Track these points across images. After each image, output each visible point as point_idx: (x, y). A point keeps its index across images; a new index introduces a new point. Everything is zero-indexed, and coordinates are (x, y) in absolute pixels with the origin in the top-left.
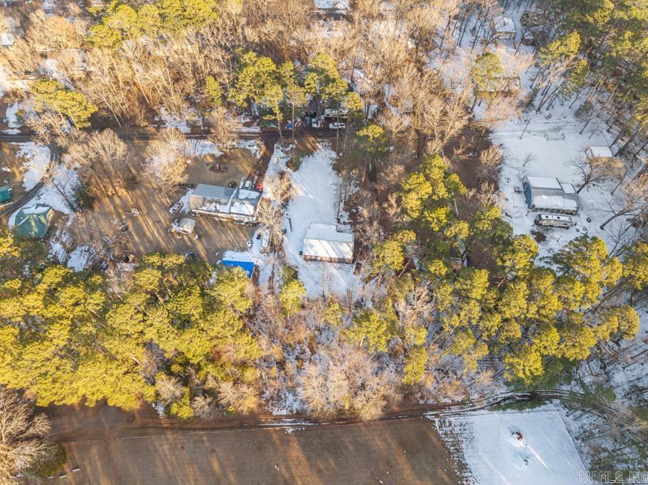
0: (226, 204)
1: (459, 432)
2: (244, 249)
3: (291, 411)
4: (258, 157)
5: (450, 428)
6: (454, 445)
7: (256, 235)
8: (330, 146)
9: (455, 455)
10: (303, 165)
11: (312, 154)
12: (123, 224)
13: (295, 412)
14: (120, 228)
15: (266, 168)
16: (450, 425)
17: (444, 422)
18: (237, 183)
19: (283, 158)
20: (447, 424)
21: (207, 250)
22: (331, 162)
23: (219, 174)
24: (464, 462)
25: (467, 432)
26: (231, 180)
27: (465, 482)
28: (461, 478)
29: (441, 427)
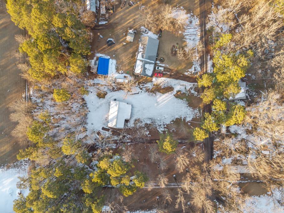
0: (143, 57)
1: (22, 168)
2: (117, 69)
3: (31, 96)
4: (186, 74)
5: (24, 165)
6: (17, 165)
7: (126, 75)
8: (196, 117)
9: (13, 165)
10: (180, 101)
11: (189, 106)
12: (133, 3)
13: (31, 98)
14: (131, 2)
15: (177, 79)
16: (25, 165)
17: (27, 162)
18: (164, 62)
19: (185, 89)
20: (25, 163)
21: (116, 51)
22: (183, 117)
23: (170, 51)
24: (10, 168)
25: (22, 171)
26: (166, 59)
27: (2, 167)
28: (4, 166)
29: (24, 160)
